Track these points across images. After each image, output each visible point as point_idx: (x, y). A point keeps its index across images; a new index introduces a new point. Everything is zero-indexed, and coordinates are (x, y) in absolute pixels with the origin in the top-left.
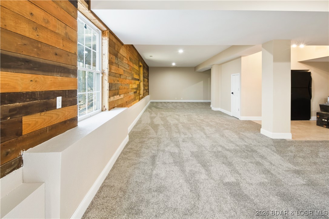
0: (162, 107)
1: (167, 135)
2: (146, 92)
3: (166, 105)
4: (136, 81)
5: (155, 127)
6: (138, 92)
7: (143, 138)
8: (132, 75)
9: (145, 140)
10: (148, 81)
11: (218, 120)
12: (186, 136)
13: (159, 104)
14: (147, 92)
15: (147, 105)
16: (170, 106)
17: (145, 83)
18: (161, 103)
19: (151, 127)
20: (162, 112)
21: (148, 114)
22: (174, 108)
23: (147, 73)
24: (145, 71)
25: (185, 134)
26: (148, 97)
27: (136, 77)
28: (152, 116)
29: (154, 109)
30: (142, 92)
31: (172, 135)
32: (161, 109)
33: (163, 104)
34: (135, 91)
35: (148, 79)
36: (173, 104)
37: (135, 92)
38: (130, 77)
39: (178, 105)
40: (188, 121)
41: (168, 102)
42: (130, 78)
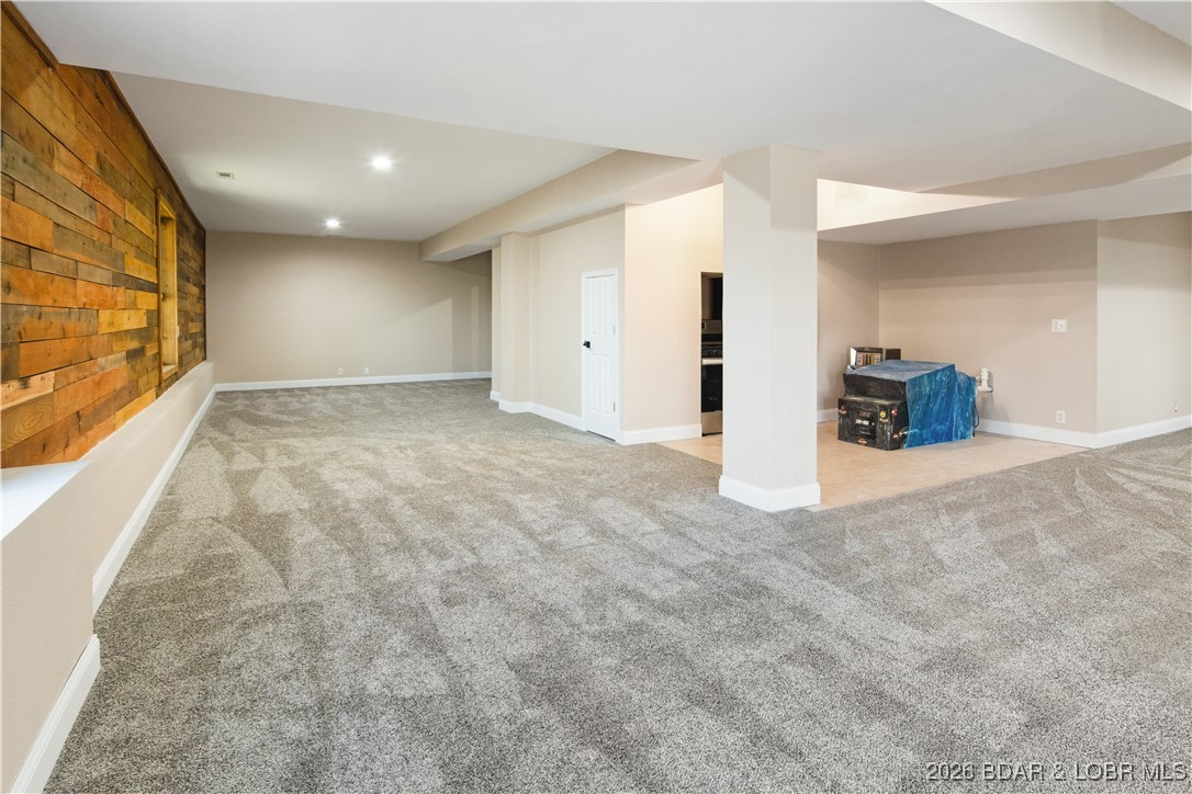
0: (279, 412)
1: (350, 572)
2: (195, 346)
3: (299, 402)
4: (140, 293)
5: (267, 533)
6: (151, 351)
7: (201, 626)
8: (117, 259)
9: (218, 638)
10: (202, 298)
11: (547, 453)
12: (450, 564)
13: (259, 401)
14: (197, 345)
15: (201, 409)
16: (319, 404)
17: (187, 305)
18: (272, 392)
19: (244, 536)
20: (285, 441)
21: (211, 458)
22: (342, 417)
23: (199, 259)
24: (189, 249)
25: (443, 555)
26: (202, 370)
27: (139, 269)
28: (235, 467)
29: (240, 428)
30: (171, 348)
31: (375, 571)
32: (281, 424)
33: (282, 399)
34: (134, 345)
35: (204, 287)
36: (332, 396)
37: (133, 355)
38: (99, 271)
39: (357, 402)
40: (429, 475)
41: (301, 389)
42: (102, 275)
